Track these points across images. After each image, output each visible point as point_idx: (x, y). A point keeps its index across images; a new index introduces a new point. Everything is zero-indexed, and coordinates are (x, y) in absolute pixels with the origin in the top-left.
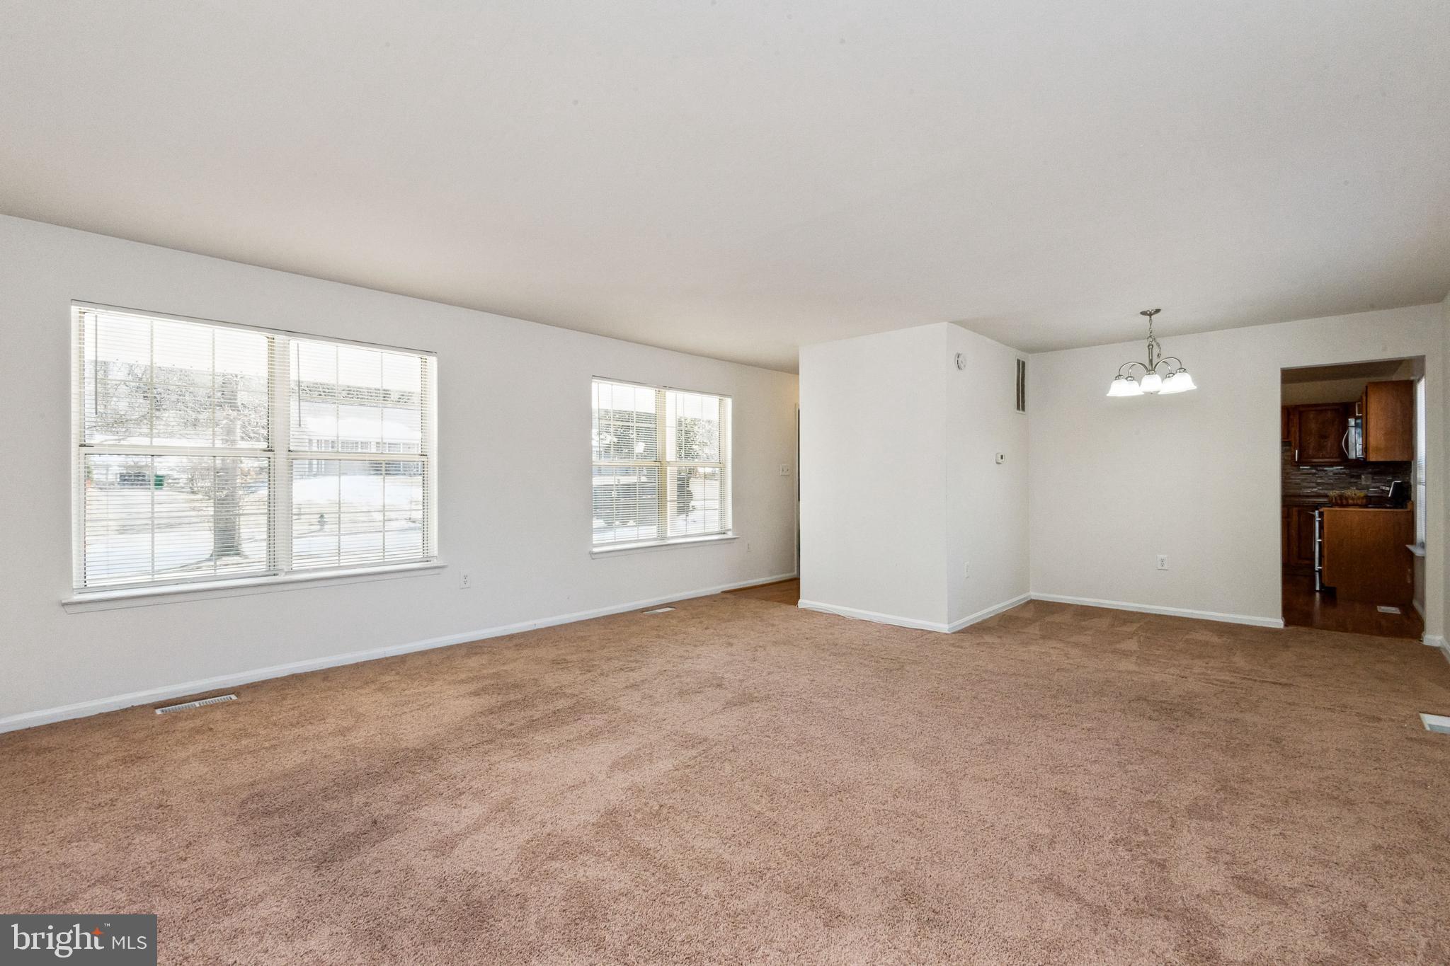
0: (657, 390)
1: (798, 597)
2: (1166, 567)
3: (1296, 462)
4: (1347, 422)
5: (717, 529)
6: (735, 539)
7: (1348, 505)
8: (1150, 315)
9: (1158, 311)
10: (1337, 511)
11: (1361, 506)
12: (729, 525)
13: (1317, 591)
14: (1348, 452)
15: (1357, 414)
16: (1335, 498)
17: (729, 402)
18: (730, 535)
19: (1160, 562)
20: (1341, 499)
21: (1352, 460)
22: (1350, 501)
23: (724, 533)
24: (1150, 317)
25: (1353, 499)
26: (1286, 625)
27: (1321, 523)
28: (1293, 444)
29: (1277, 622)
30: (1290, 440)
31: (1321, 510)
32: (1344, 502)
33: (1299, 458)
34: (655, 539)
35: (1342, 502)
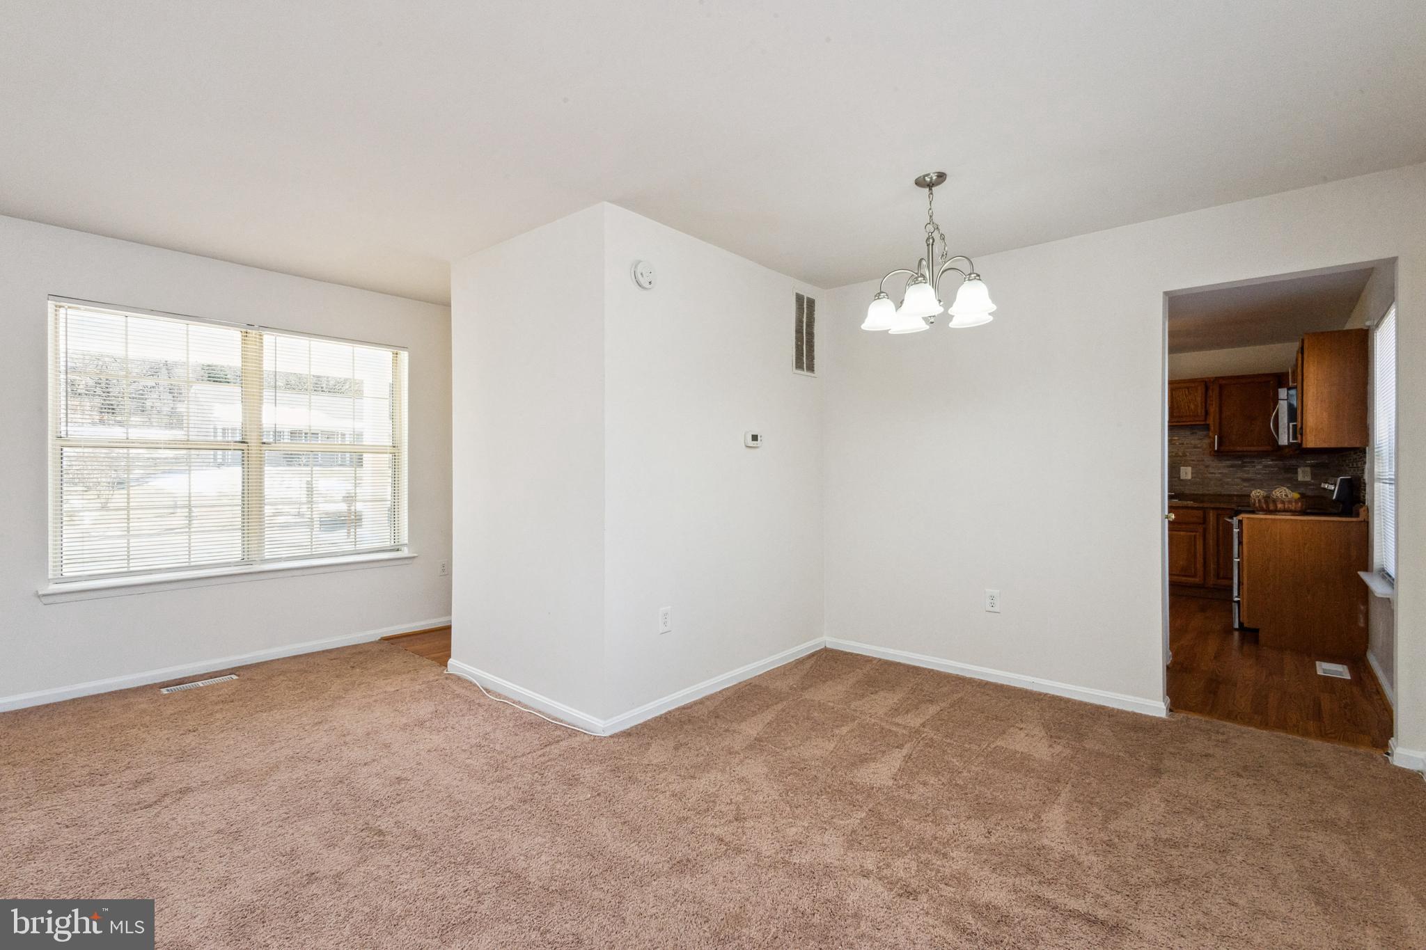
0: (244, 330)
1: (449, 656)
2: (996, 609)
3: (1215, 451)
4: (1277, 394)
5: (388, 544)
6: (414, 557)
7: (1275, 511)
8: (930, 186)
9: (942, 177)
10: (1261, 519)
11: (1294, 512)
12: (404, 537)
13: (1236, 629)
14: (1278, 435)
15: (1290, 384)
16: (1259, 500)
17: (404, 356)
18: (405, 552)
19: (988, 601)
20: (1266, 502)
21: (1285, 446)
22: (1280, 506)
23: (398, 550)
24: (930, 189)
25: (1283, 502)
26: (1172, 709)
27: (1240, 534)
28: (1212, 428)
29: (1155, 705)
30: (1208, 423)
31: (1240, 517)
32: (1272, 507)
33: (1220, 444)
34: (236, 564)
35: (1268, 506)
